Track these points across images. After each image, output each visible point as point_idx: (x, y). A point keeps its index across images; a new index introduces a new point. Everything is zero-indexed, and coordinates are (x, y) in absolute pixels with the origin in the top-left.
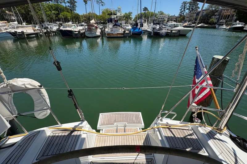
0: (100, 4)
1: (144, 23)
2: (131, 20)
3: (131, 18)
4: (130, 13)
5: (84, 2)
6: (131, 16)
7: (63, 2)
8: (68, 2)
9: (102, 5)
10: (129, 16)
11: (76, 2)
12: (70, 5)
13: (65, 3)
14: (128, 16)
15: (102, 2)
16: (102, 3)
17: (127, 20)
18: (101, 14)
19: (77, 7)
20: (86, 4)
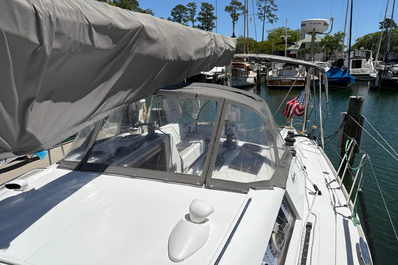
0: (267, 20)
1: (364, 60)
2: (340, 50)
3: (340, 48)
4: (340, 36)
5: (232, 17)
6: (341, 43)
7: (189, 19)
8: (199, 19)
9: (271, 21)
10: (338, 41)
11: (216, 18)
12: (203, 24)
13: (193, 21)
14: (334, 42)
15: (271, 15)
16: (270, 18)
17: (330, 51)
18: (266, 39)
19: (215, 27)
20: (234, 20)
